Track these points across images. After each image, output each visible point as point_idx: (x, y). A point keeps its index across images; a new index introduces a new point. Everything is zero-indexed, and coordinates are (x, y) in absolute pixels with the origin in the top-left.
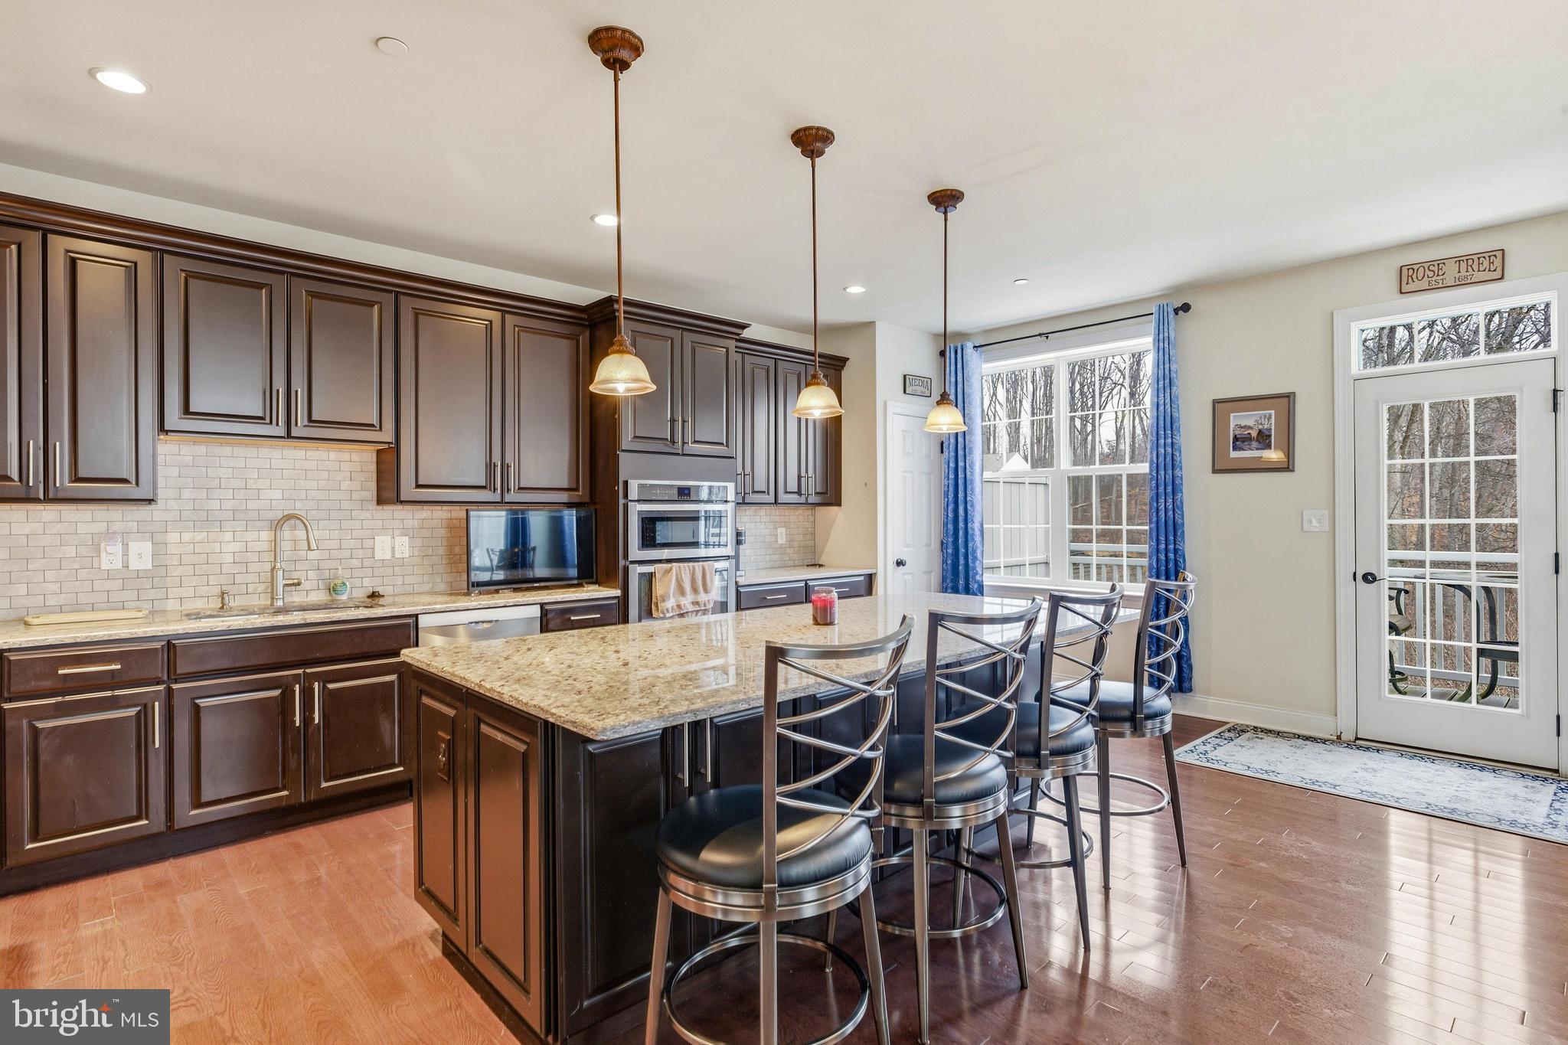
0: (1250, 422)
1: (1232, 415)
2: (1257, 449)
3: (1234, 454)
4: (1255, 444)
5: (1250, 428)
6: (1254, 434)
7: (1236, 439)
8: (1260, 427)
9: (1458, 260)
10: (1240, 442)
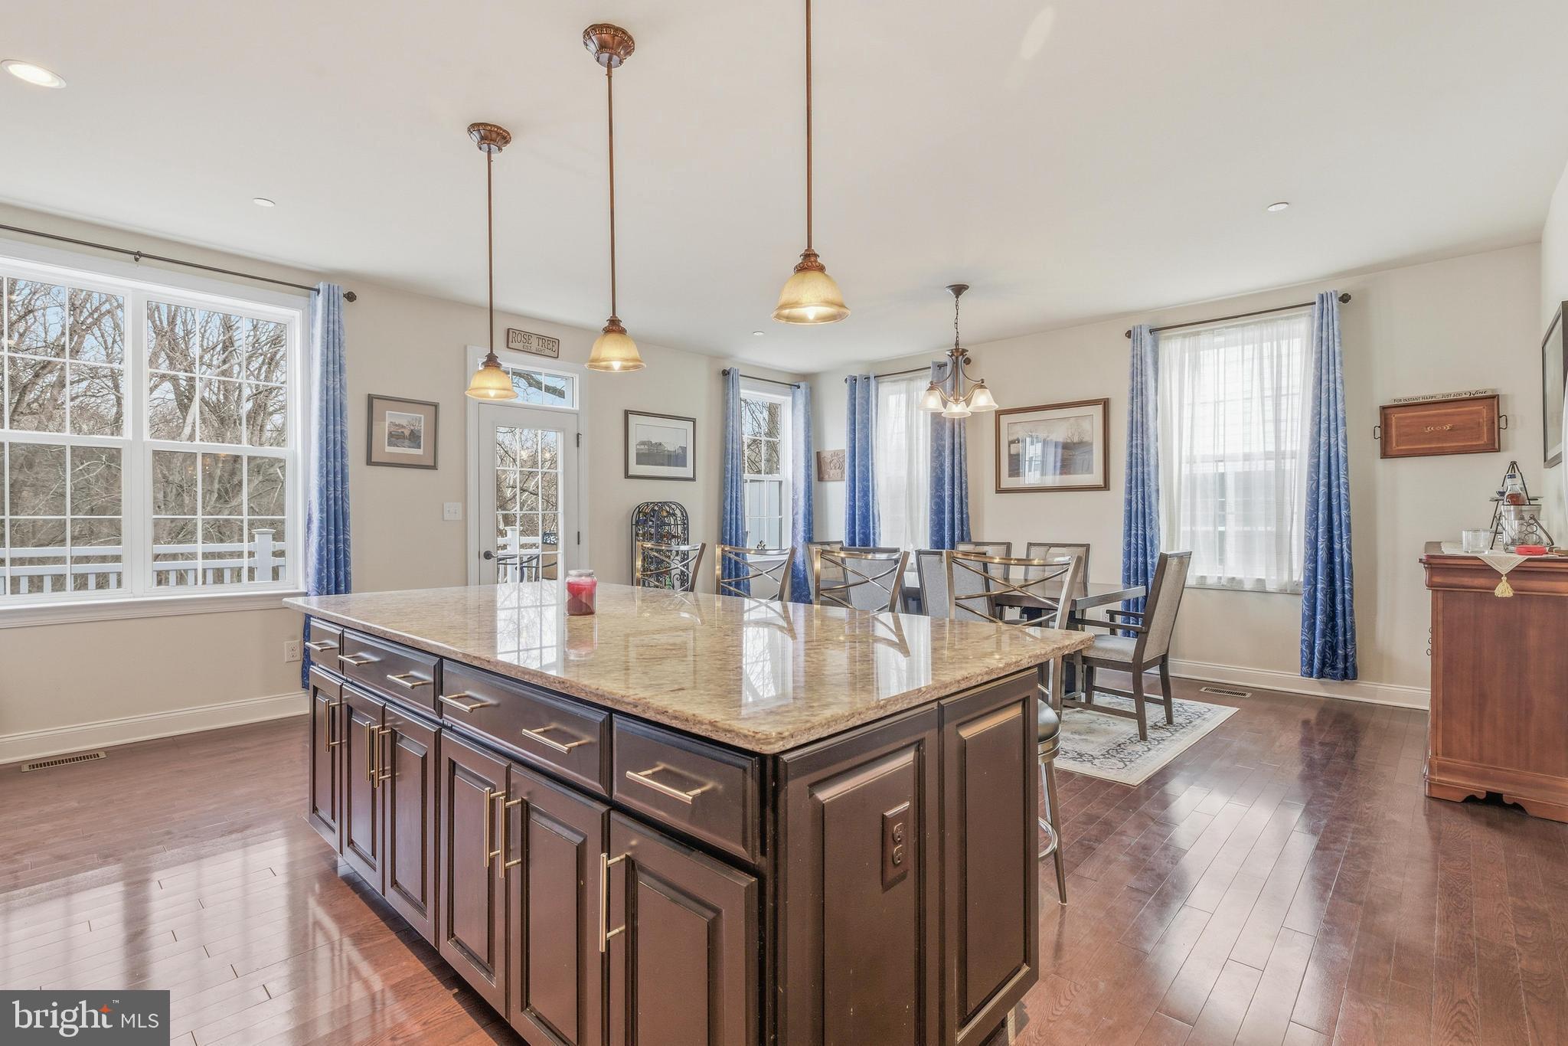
0: (404, 422)
1: (387, 412)
2: (410, 447)
3: (389, 449)
4: (407, 442)
5: (403, 427)
6: (407, 433)
7: (391, 435)
8: (412, 428)
9: (540, 337)
10: (395, 438)
